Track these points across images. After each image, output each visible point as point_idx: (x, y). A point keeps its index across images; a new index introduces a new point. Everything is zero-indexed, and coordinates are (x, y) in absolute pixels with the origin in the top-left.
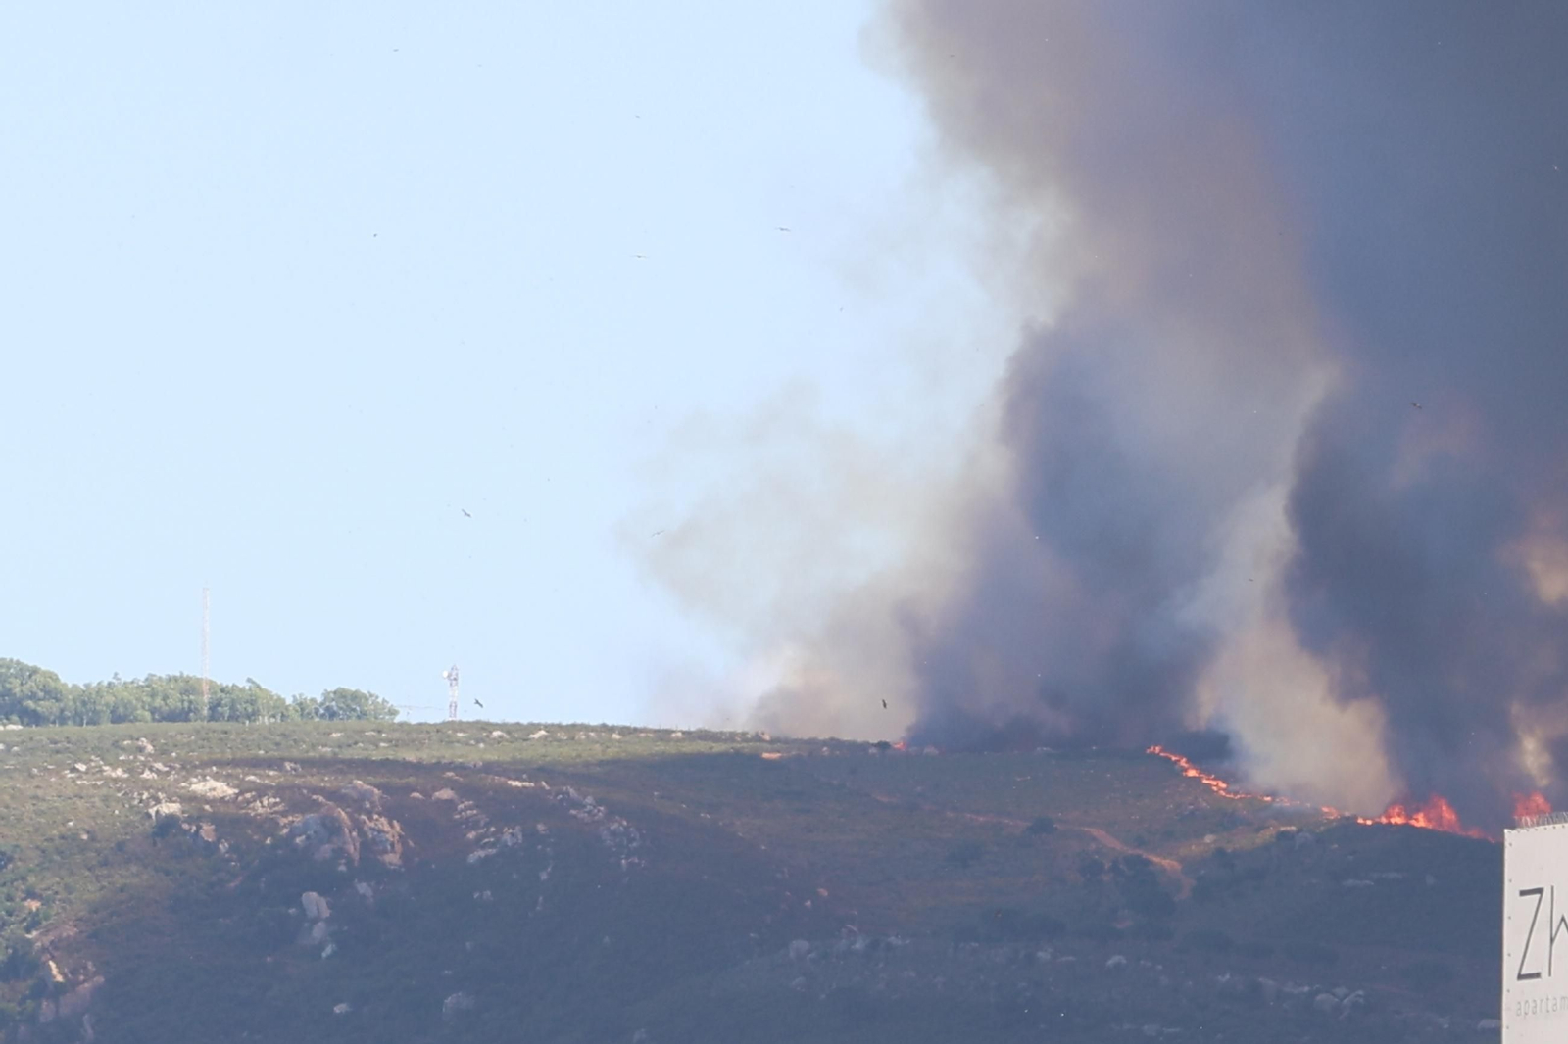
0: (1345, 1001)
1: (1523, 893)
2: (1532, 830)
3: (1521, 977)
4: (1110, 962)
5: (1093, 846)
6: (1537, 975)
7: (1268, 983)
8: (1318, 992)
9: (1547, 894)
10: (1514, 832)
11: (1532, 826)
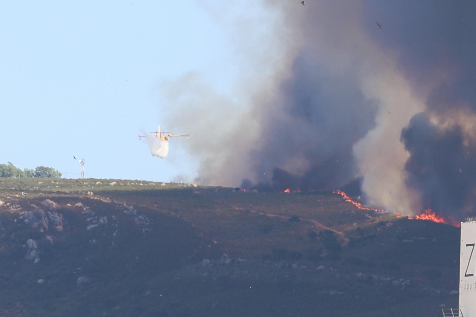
0: (403, 284)
1: (467, 245)
2: (471, 223)
3: (466, 276)
4: (319, 268)
6: (472, 275)
7: (375, 277)
8: (393, 280)
10: (465, 223)
11: (471, 221)
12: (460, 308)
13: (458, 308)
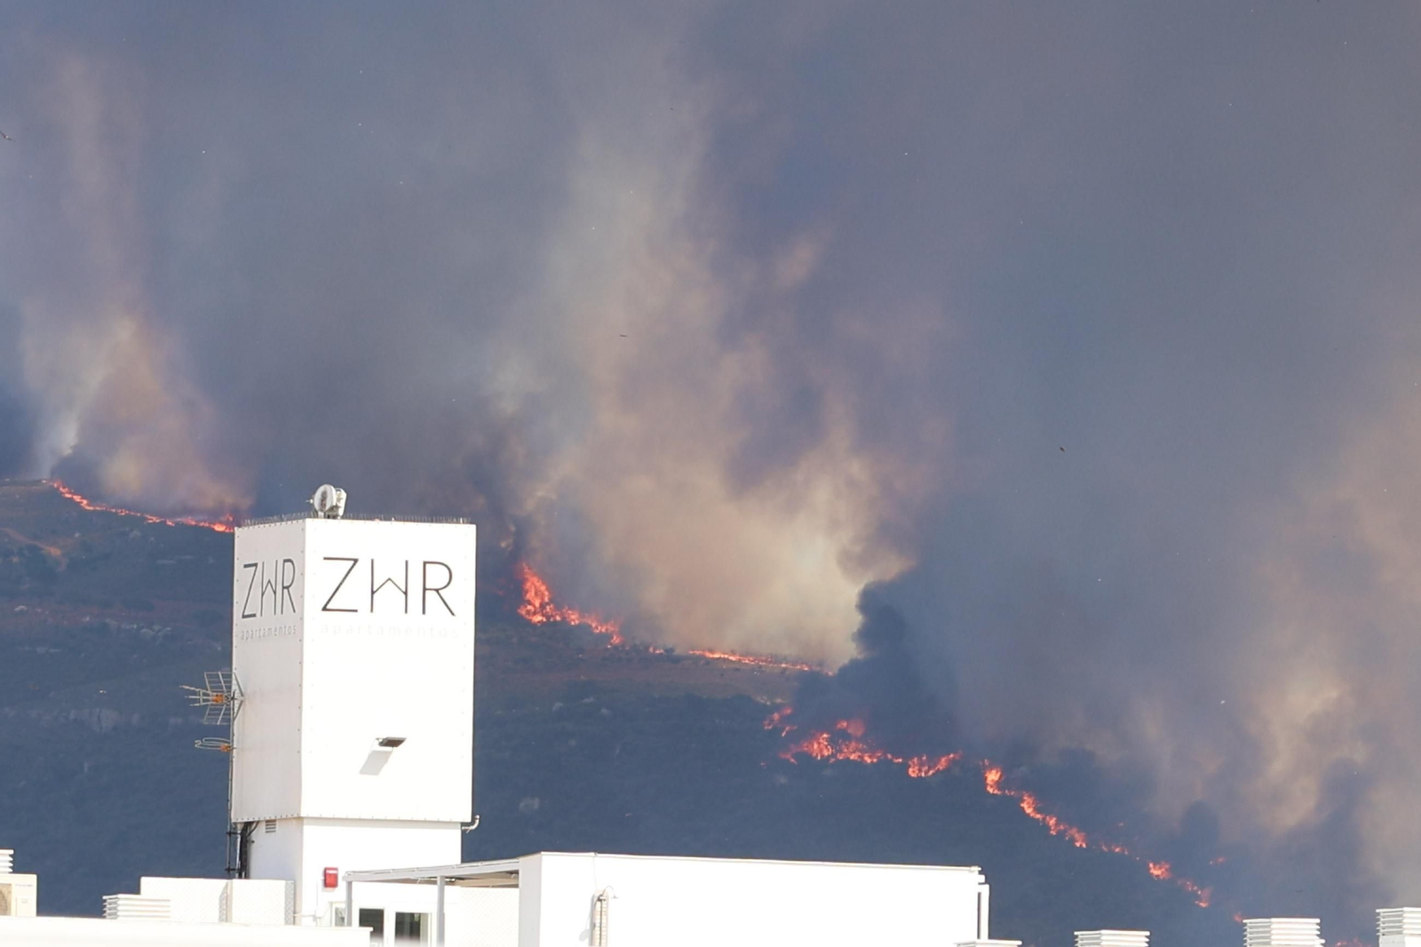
0: (160, 634)
1: (246, 566)
2: (251, 528)
3: (244, 617)
4: (17, 609)
5: (6, 540)
6: (254, 615)
7: (112, 623)
8: (143, 627)
9: (260, 566)
10: (240, 529)
11: (251, 525)
12: (234, 671)
13: (231, 670)
